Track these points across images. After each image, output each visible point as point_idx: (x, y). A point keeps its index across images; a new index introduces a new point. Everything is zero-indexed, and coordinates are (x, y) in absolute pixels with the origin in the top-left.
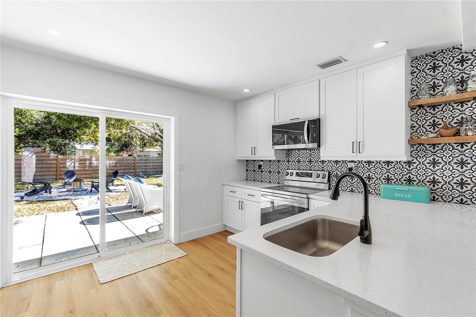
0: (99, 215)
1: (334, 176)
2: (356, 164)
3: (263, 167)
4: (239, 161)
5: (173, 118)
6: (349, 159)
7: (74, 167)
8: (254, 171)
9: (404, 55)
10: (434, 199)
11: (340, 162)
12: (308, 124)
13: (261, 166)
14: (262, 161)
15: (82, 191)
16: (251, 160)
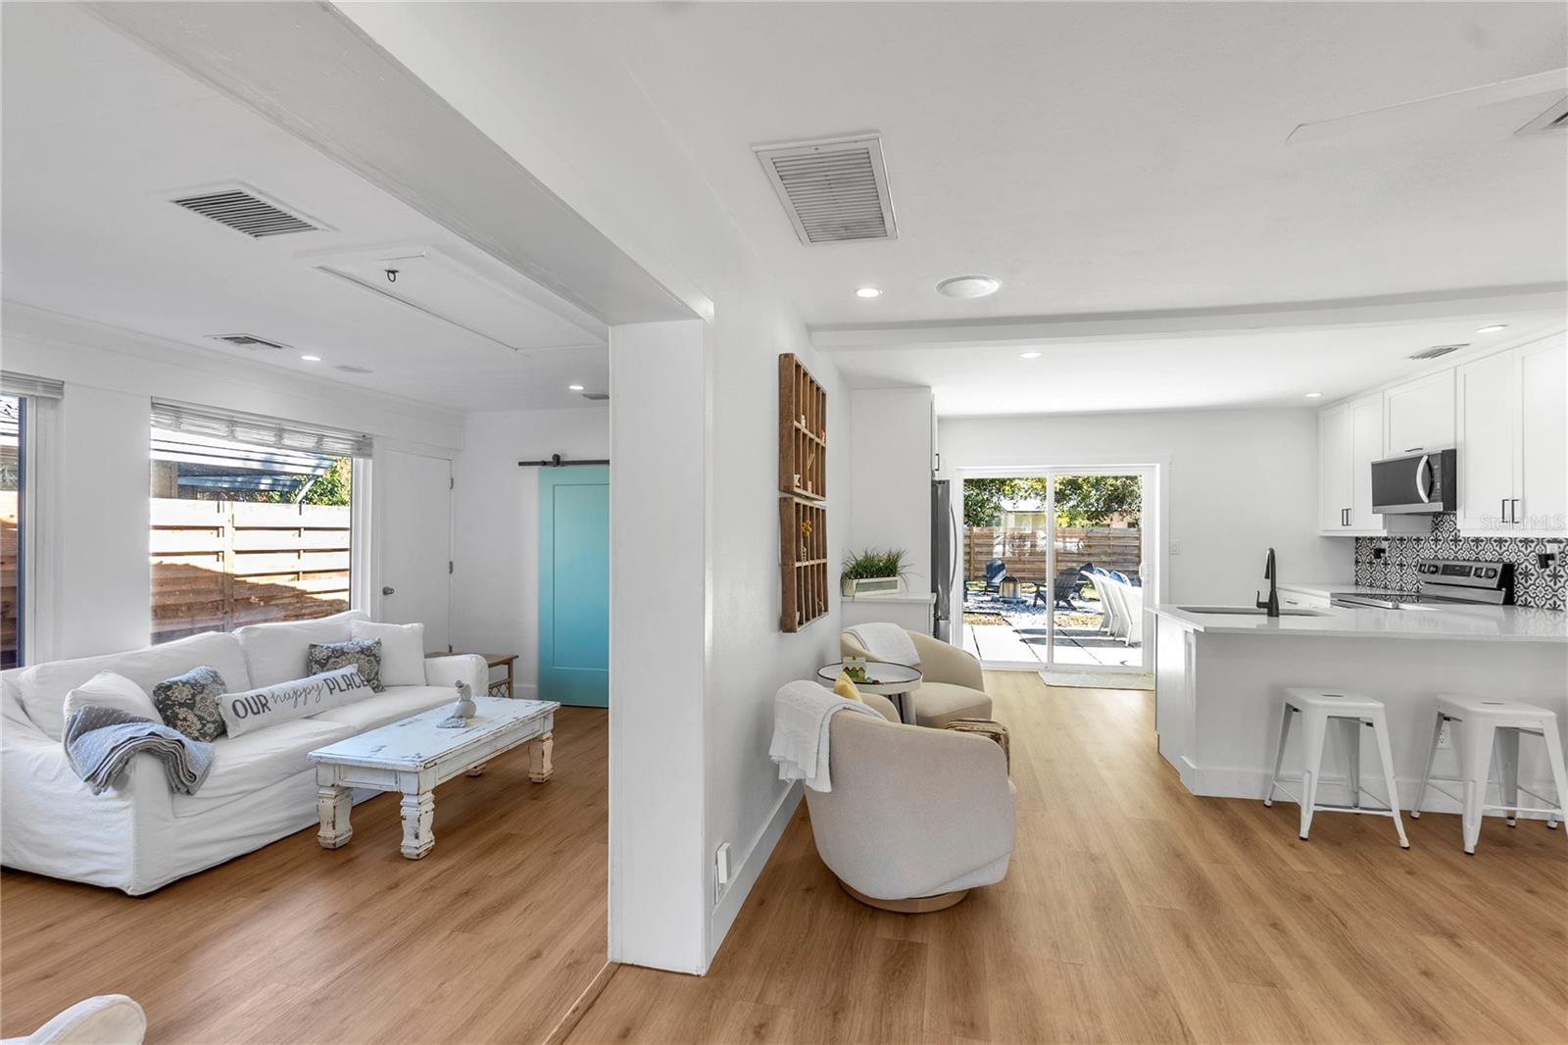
0: (1046, 636)
1: (1521, 574)
2: (1562, 546)
3: (1387, 554)
4: (1333, 540)
5: (1158, 465)
6: (1546, 536)
7: (1004, 554)
8: (1371, 563)
11: (1532, 541)
12: (1428, 462)
13: (1383, 551)
14: (1386, 539)
15: (1018, 602)
16: (1364, 538)
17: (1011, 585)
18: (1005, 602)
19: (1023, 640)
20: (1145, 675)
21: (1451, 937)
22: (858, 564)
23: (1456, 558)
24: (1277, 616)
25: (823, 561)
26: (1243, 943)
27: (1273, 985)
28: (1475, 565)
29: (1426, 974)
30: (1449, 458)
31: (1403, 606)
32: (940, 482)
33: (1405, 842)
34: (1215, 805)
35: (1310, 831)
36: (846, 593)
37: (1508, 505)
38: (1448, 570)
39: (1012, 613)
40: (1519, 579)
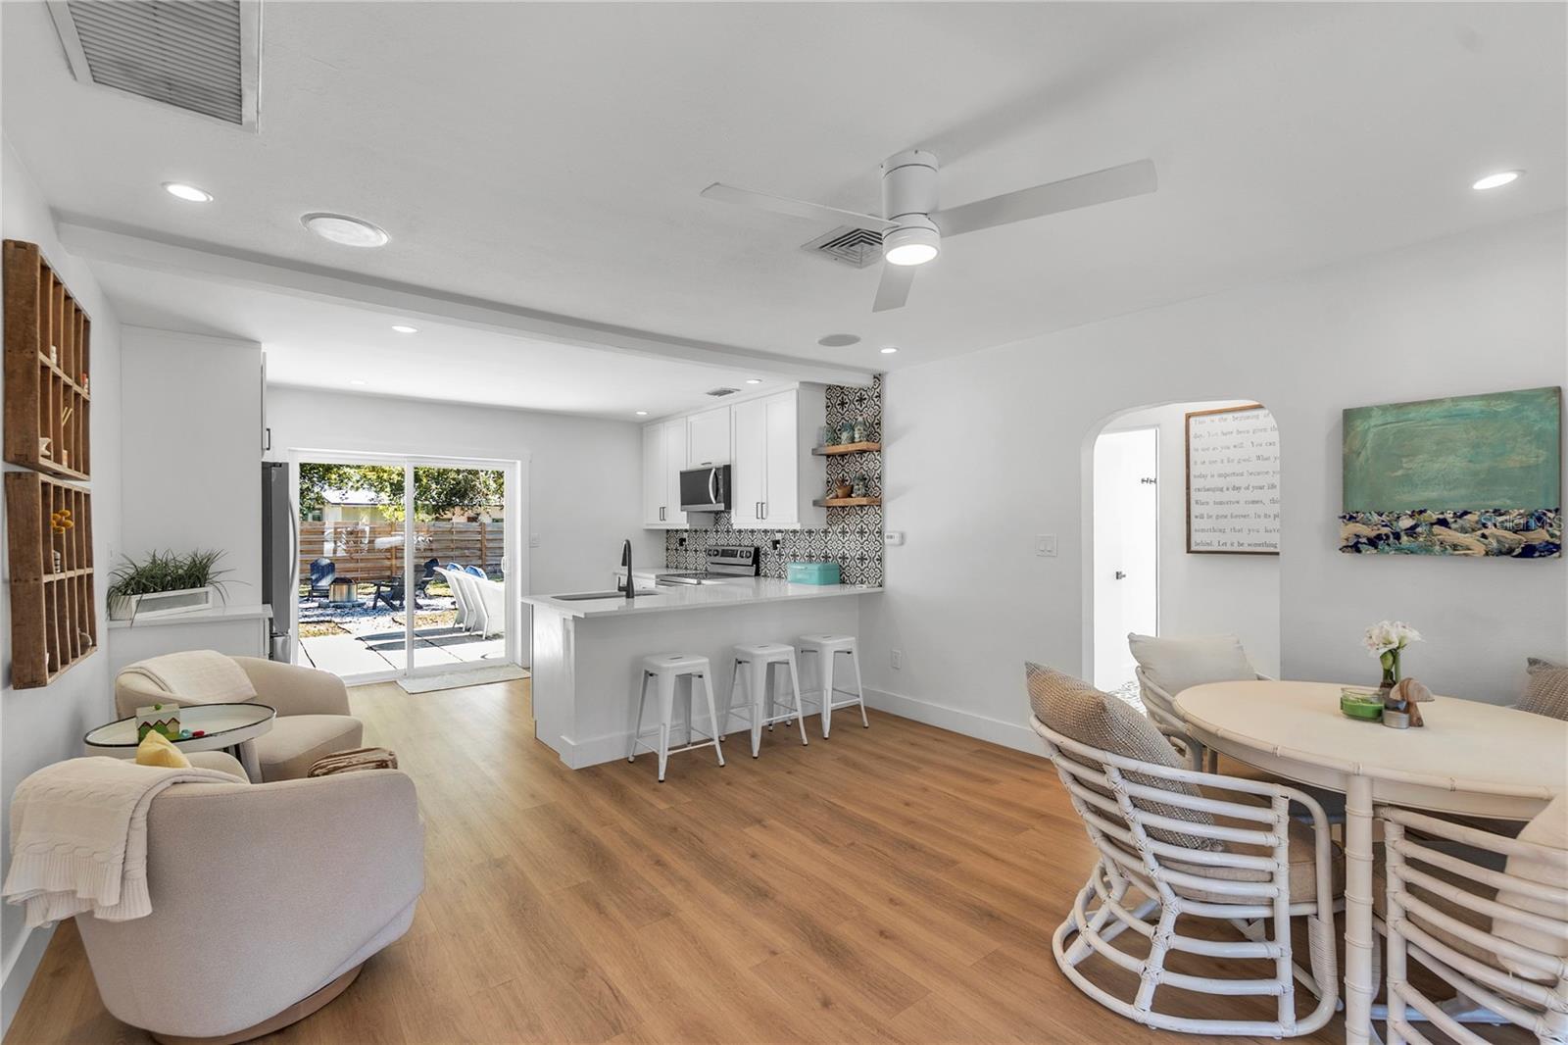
0: (405, 640)
1: (763, 554)
2: (783, 534)
3: (687, 542)
4: (651, 532)
5: (519, 462)
6: (777, 528)
7: (335, 552)
8: (676, 550)
9: (795, 391)
10: (843, 582)
11: (769, 532)
12: (715, 473)
13: (684, 540)
14: (686, 531)
15: (353, 606)
16: (672, 530)
17: (345, 587)
18: (337, 607)
19: (371, 648)
20: (508, 666)
21: (759, 822)
22: (140, 573)
23: (728, 545)
24: (633, 597)
25: (88, 571)
26: (640, 888)
27: (667, 914)
28: (740, 549)
29: (754, 856)
30: (727, 469)
31: (703, 582)
32: (274, 465)
33: (722, 762)
34: (592, 773)
35: (665, 774)
36: (114, 616)
37: (759, 505)
38: (725, 553)
39: (348, 619)
40: (762, 558)
